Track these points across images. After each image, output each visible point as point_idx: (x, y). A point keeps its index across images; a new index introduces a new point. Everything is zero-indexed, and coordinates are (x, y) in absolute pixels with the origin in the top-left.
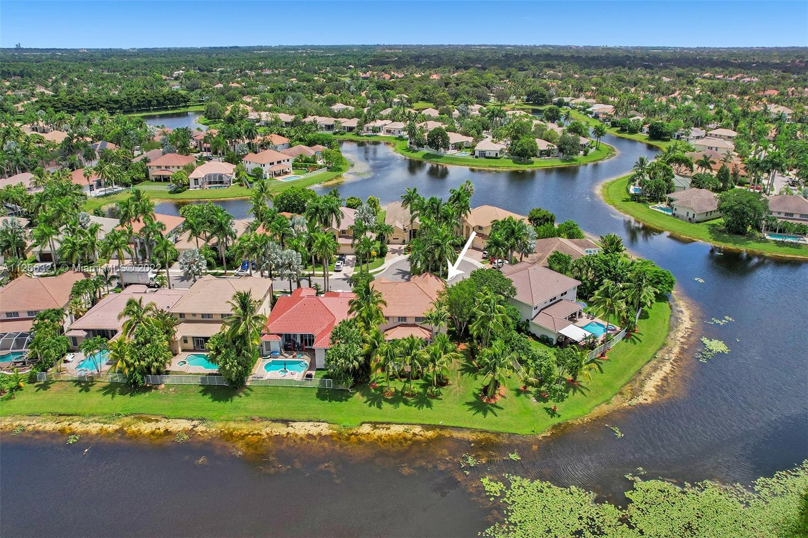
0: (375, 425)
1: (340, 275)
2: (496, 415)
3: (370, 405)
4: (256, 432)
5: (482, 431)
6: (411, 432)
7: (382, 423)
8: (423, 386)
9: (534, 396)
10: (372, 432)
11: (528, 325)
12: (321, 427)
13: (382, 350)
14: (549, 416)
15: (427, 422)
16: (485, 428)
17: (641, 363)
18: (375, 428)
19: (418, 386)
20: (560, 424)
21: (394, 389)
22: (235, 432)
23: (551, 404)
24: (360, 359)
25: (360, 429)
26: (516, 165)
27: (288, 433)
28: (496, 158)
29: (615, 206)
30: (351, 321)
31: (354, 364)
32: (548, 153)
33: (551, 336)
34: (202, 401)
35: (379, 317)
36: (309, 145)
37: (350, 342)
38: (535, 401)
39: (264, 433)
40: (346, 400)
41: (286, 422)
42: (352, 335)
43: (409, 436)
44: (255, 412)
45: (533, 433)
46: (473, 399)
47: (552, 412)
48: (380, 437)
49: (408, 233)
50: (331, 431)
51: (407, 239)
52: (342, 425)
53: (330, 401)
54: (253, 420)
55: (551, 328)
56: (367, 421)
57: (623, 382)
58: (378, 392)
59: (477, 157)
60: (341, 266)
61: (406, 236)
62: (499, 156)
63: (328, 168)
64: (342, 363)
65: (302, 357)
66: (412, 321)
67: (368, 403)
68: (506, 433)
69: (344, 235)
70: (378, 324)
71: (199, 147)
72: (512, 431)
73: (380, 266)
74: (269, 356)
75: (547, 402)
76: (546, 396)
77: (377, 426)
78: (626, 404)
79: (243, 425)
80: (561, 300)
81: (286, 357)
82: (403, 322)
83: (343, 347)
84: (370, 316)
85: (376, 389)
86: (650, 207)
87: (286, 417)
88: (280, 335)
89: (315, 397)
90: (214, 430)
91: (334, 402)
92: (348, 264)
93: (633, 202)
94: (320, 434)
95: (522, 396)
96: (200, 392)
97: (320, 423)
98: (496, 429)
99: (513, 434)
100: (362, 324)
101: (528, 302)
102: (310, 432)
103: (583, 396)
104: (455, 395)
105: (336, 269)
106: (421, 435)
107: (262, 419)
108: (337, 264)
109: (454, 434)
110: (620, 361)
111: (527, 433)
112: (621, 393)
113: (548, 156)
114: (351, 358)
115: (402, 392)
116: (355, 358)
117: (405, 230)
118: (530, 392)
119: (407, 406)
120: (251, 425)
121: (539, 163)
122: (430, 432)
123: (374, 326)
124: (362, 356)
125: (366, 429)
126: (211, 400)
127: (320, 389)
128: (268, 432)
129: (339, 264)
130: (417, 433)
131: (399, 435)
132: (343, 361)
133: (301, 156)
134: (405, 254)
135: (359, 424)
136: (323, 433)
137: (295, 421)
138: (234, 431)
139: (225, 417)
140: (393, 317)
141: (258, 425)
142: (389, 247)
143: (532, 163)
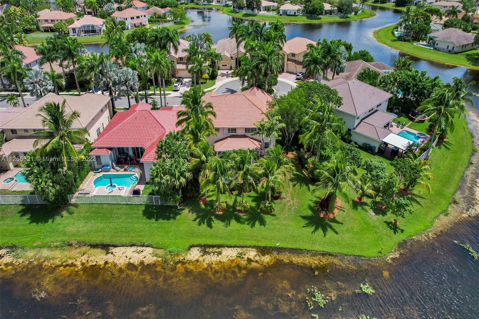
0: (205, 248)
1: (177, 94)
2: (336, 233)
3: (200, 224)
4: (70, 262)
5: (324, 254)
6: (246, 257)
7: (213, 246)
8: (255, 200)
9: (371, 208)
10: (201, 259)
11: (350, 135)
12: (144, 254)
13: (211, 165)
14: (392, 231)
15: (262, 244)
16: (327, 249)
17: (461, 169)
18: (205, 253)
19: (251, 199)
20: (405, 242)
21: (225, 204)
22: (46, 263)
23: (390, 217)
24: (188, 174)
25: (188, 256)
26: (309, 20)
27: (106, 263)
28: (295, 15)
29: (387, 44)
30: (178, 133)
31: (181, 180)
32: (331, 13)
33: (372, 144)
34: (17, 223)
35: (208, 128)
36: (162, 8)
37: (176, 156)
38: (373, 214)
39: (78, 263)
40: (174, 218)
41: (106, 247)
42: (178, 149)
43: (244, 263)
44: (74, 235)
45: (380, 254)
46: (309, 213)
47: (394, 227)
48: (210, 265)
49: (234, 61)
50: (155, 258)
51: (234, 65)
52: (168, 250)
53: (157, 220)
54: (71, 245)
55: (375, 137)
56: (196, 243)
57: (452, 190)
58: (209, 208)
59: (281, 15)
60: (179, 87)
61: (233, 63)
62: (297, 14)
63: (175, 22)
64: (167, 181)
65: (133, 170)
66: (243, 132)
67: (198, 220)
68: (350, 255)
69: (181, 61)
70: (208, 135)
71: (83, 11)
72: (357, 252)
73: (211, 86)
74: (100, 170)
75: (386, 214)
76: (384, 207)
77: (207, 250)
78: (465, 215)
79: (58, 254)
80: (376, 111)
81: (117, 171)
82: (233, 133)
83: (168, 162)
84: (199, 128)
85: (206, 204)
86: (415, 44)
87: (107, 241)
88: (110, 149)
89: (142, 216)
90: (21, 261)
91: (161, 220)
92: (185, 85)
93: (401, 42)
94: (142, 263)
95: (359, 208)
96: (19, 212)
97: (144, 248)
98: (339, 251)
99: (358, 256)
100: (191, 136)
101: (352, 113)
102: (132, 261)
103: (419, 206)
104: (290, 209)
105: (174, 89)
106: (257, 261)
107: (80, 244)
108: (175, 85)
109: (294, 259)
110: (441, 168)
111: (374, 255)
112: (455, 202)
113: (331, 14)
114: (177, 174)
115: (234, 207)
116: (182, 174)
117: (232, 58)
118: (366, 204)
119: (240, 225)
120: (66, 253)
121: (325, 19)
122: (267, 256)
123: (204, 138)
124: (189, 171)
125: (195, 254)
126: (29, 221)
127: (147, 206)
128: (84, 261)
129: (177, 85)
130: (251, 257)
131: (232, 261)
132: (169, 178)
133: (155, 13)
134: (232, 77)
135: (187, 248)
136: (146, 262)
137: (115, 246)
138: (44, 262)
139: (39, 243)
140: (223, 129)
141: (74, 253)
142: (219, 72)
143: (320, 19)
